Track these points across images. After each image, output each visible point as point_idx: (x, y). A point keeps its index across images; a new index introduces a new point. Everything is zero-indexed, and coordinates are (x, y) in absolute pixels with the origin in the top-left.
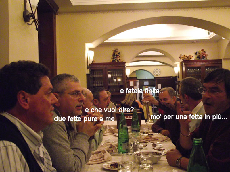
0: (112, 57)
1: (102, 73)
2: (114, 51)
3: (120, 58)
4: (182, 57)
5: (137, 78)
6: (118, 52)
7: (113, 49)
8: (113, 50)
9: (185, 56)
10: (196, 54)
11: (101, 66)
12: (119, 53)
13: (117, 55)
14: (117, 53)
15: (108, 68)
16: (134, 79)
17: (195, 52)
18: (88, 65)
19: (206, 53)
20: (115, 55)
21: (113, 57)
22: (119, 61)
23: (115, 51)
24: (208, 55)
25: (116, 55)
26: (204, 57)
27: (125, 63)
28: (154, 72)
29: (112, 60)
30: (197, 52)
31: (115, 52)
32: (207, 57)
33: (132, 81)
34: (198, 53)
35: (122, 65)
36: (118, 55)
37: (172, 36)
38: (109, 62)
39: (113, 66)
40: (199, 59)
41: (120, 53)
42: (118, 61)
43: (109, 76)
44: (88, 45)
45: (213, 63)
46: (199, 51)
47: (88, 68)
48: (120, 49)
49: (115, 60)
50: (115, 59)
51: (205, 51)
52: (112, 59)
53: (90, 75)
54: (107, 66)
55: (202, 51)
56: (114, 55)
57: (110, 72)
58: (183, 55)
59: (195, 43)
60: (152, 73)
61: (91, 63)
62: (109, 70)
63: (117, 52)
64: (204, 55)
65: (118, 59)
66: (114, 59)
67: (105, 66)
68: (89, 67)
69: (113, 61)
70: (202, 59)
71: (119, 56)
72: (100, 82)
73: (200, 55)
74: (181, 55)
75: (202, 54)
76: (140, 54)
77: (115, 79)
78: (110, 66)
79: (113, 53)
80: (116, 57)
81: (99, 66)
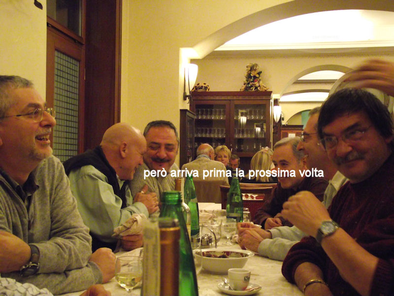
0: (245, 80)
1: (224, 111)
2: (249, 69)
3: (261, 82)
6: (258, 71)
7: (248, 65)
8: (247, 67)
11: (223, 98)
12: (259, 73)
13: (255, 77)
14: (256, 73)
15: (237, 103)
16: (297, 129)
18: (185, 93)
20: (251, 77)
21: (247, 81)
22: (259, 88)
23: (252, 68)
25: (253, 76)
27: (270, 93)
29: (244, 86)
31: (251, 70)
33: (292, 132)
35: (264, 98)
36: (257, 76)
38: (239, 90)
39: (247, 98)
41: (261, 72)
42: (256, 88)
43: (243, 119)
44: (188, 53)
47: (185, 99)
48: (262, 65)
49: (251, 86)
50: (250, 85)
52: (244, 84)
53: (188, 113)
54: (235, 98)
56: (249, 76)
57: (244, 111)
61: (191, 89)
62: (238, 107)
63: (255, 70)
65: (257, 85)
66: (249, 84)
67: (229, 98)
68: (188, 96)
69: (246, 88)
71: (260, 78)
72: (218, 130)
76: (301, 76)
77: (257, 126)
78: (240, 98)
79: (248, 72)
80: (253, 81)
81: (217, 98)
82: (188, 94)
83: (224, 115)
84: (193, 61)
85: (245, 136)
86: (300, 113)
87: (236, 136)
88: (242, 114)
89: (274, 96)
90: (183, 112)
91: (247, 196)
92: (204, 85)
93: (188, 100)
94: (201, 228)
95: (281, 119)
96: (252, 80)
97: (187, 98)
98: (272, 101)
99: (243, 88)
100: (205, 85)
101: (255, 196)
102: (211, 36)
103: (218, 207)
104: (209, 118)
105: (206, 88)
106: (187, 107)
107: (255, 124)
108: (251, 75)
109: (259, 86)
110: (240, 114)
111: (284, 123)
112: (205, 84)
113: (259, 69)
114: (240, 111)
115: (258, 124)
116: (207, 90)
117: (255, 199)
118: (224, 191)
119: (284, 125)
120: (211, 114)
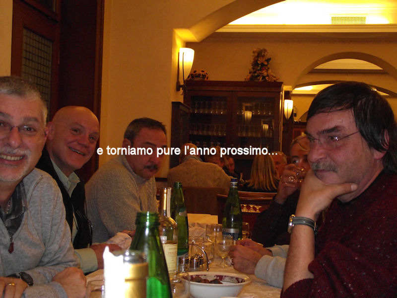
0: (250, 67)
1: (225, 105)
2: (256, 54)
3: (270, 71)
6: (267, 57)
7: (255, 50)
8: (254, 52)
12: (268, 60)
13: (262, 65)
14: (264, 60)
15: (240, 95)
18: (178, 82)
20: (257, 64)
21: (253, 69)
22: (267, 78)
23: (260, 54)
25: (260, 63)
27: (279, 85)
29: (250, 75)
31: (258, 56)
35: (273, 90)
36: (266, 63)
38: (243, 80)
39: (252, 89)
41: (270, 59)
42: (264, 77)
43: (248, 114)
47: (178, 90)
48: (271, 50)
49: (258, 76)
50: (256, 74)
52: (250, 73)
53: (181, 107)
54: (238, 89)
56: (255, 64)
57: (248, 105)
61: (186, 77)
63: (263, 56)
65: (265, 74)
66: (255, 72)
67: (231, 89)
68: (181, 86)
69: (253, 78)
71: (269, 66)
72: (217, 127)
76: (319, 65)
77: (265, 123)
78: (245, 89)
79: (254, 59)
80: (260, 70)
81: (217, 88)
82: (182, 83)
83: (224, 109)
85: (250, 135)
87: (239, 135)
88: (247, 109)
89: (285, 88)
90: (175, 105)
91: (248, 208)
92: (202, 73)
93: (181, 91)
94: (190, 246)
95: (293, 114)
96: (259, 68)
97: (181, 88)
98: (283, 94)
99: (248, 77)
100: (204, 73)
101: (258, 207)
103: (213, 219)
104: (207, 112)
105: (204, 76)
106: (181, 99)
107: (262, 120)
108: (259, 62)
109: (268, 76)
110: (244, 108)
111: (296, 120)
112: (203, 71)
113: (268, 55)
114: (245, 104)
115: (266, 120)
116: (206, 79)
117: (258, 211)
118: (222, 200)
119: (297, 122)
120: (209, 108)
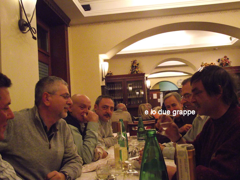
0: (131, 68)
1: (121, 85)
2: (132, 62)
3: (139, 69)
4: (204, 65)
5: (161, 91)
6: (137, 63)
7: (132, 60)
8: (131, 62)
9: (207, 64)
10: (219, 61)
11: (120, 78)
12: (138, 64)
13: (136, 67)
14: (136, 64)
15: (127, 80)
16: (157, 91)
17: (217, 59)
18: (103, 77)
19: (229, 60)
20: (133, 67)
21: (132, 69)
22: (138, 72)
23: (134, 62)
24: (231, 62)
25: (134, 66)
26: (227, 64)
27: (144, 74)
28: (178, 83)
30: (219, 60)
32: (230, 64)
33: (155, 93)
34: (221, 60)
35: (141, 77)
36: (137, 66)
37: (192, 44)
38: (128, 74)
39: (132, 77)
40: (222, 66)
42: (137, 72)
43: (130, 88)
44: (102, 57)
45: (237, 70)
46: (222, 58)
47: (103, 80)
48: (139, 60)
49: (134, 71)
50: (133, 71)
51: (228, 57)
52: (131, 71)
53: (105, 88)
54: (126, 78)
55: (224, 58)
56: (133, 66)
57: (131, 84)
58: (204, 63)
59: (216, 50)
60: (176, 84)
61: (106, 75)
62: (128, 82)
64: (227, 62)
65: (137, 70)
66: (133, 70)
67: (123, 78)
69: (132, 73)
70: (225, 66)
71: (138, 67)
72: (119, 95)
73: (223, 62)
74: (203, 63)
75: (224, 61)
76: (159, 64)
77: (137, 91)
78: (129, 78)
79: (132, 64)
80: (135, 69)
81: (117, 78)
82: (104, 77)
83: (121, 87)
84: (105, 61)
85: (133, 97)
86: (158, 83)
87: (129, 97)
88: (130, 86)
89: (146, 75)
90: (102, 87)
92: (110, 73)
95: (150, 87)
96: (134, 68)
97: (104, 80)
98: (145, 78)
99: (130, 72)
101: (145, 127)
102: (114, 47)
104: (114, 89)
106: (104, 84)
107: (136, 90)
109: (138, 71)
111: (151, 89)
112: (110, 72)
113: (137, 62)
114: (129, 84)
115: (138, 90)
116: (112, 75)
117: (145, 129)
119: (151, 90)
120: (115, 87)
